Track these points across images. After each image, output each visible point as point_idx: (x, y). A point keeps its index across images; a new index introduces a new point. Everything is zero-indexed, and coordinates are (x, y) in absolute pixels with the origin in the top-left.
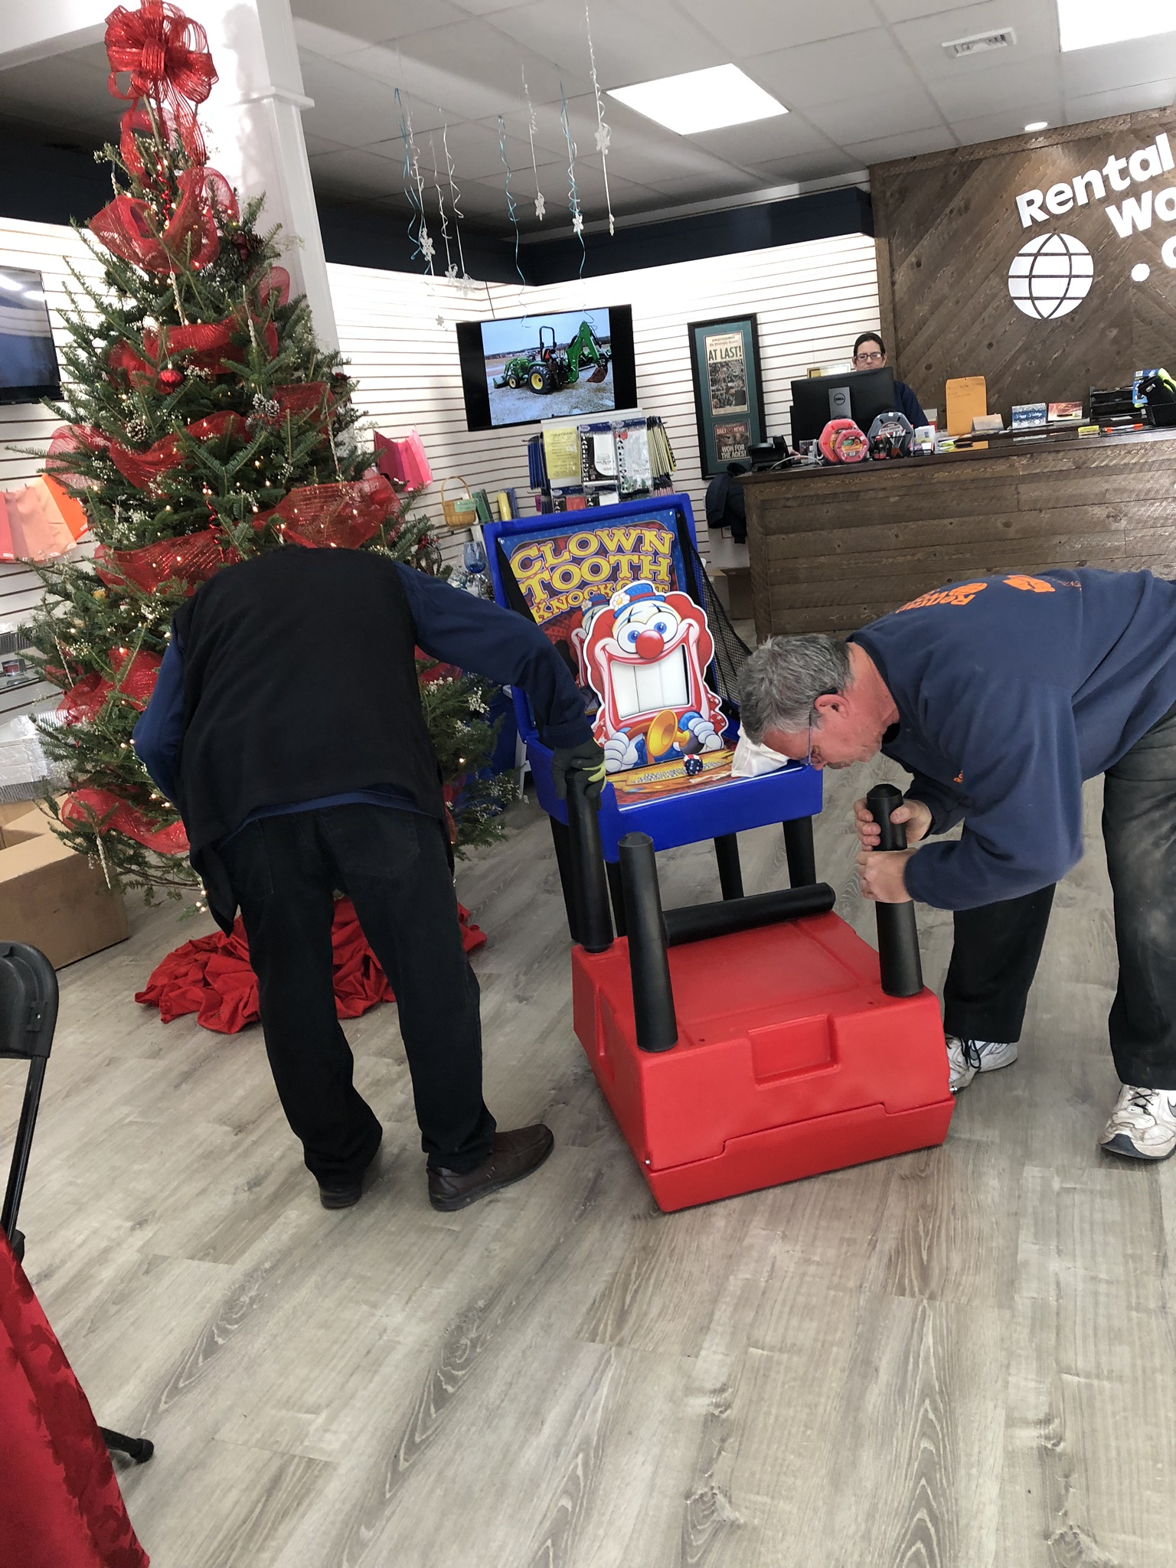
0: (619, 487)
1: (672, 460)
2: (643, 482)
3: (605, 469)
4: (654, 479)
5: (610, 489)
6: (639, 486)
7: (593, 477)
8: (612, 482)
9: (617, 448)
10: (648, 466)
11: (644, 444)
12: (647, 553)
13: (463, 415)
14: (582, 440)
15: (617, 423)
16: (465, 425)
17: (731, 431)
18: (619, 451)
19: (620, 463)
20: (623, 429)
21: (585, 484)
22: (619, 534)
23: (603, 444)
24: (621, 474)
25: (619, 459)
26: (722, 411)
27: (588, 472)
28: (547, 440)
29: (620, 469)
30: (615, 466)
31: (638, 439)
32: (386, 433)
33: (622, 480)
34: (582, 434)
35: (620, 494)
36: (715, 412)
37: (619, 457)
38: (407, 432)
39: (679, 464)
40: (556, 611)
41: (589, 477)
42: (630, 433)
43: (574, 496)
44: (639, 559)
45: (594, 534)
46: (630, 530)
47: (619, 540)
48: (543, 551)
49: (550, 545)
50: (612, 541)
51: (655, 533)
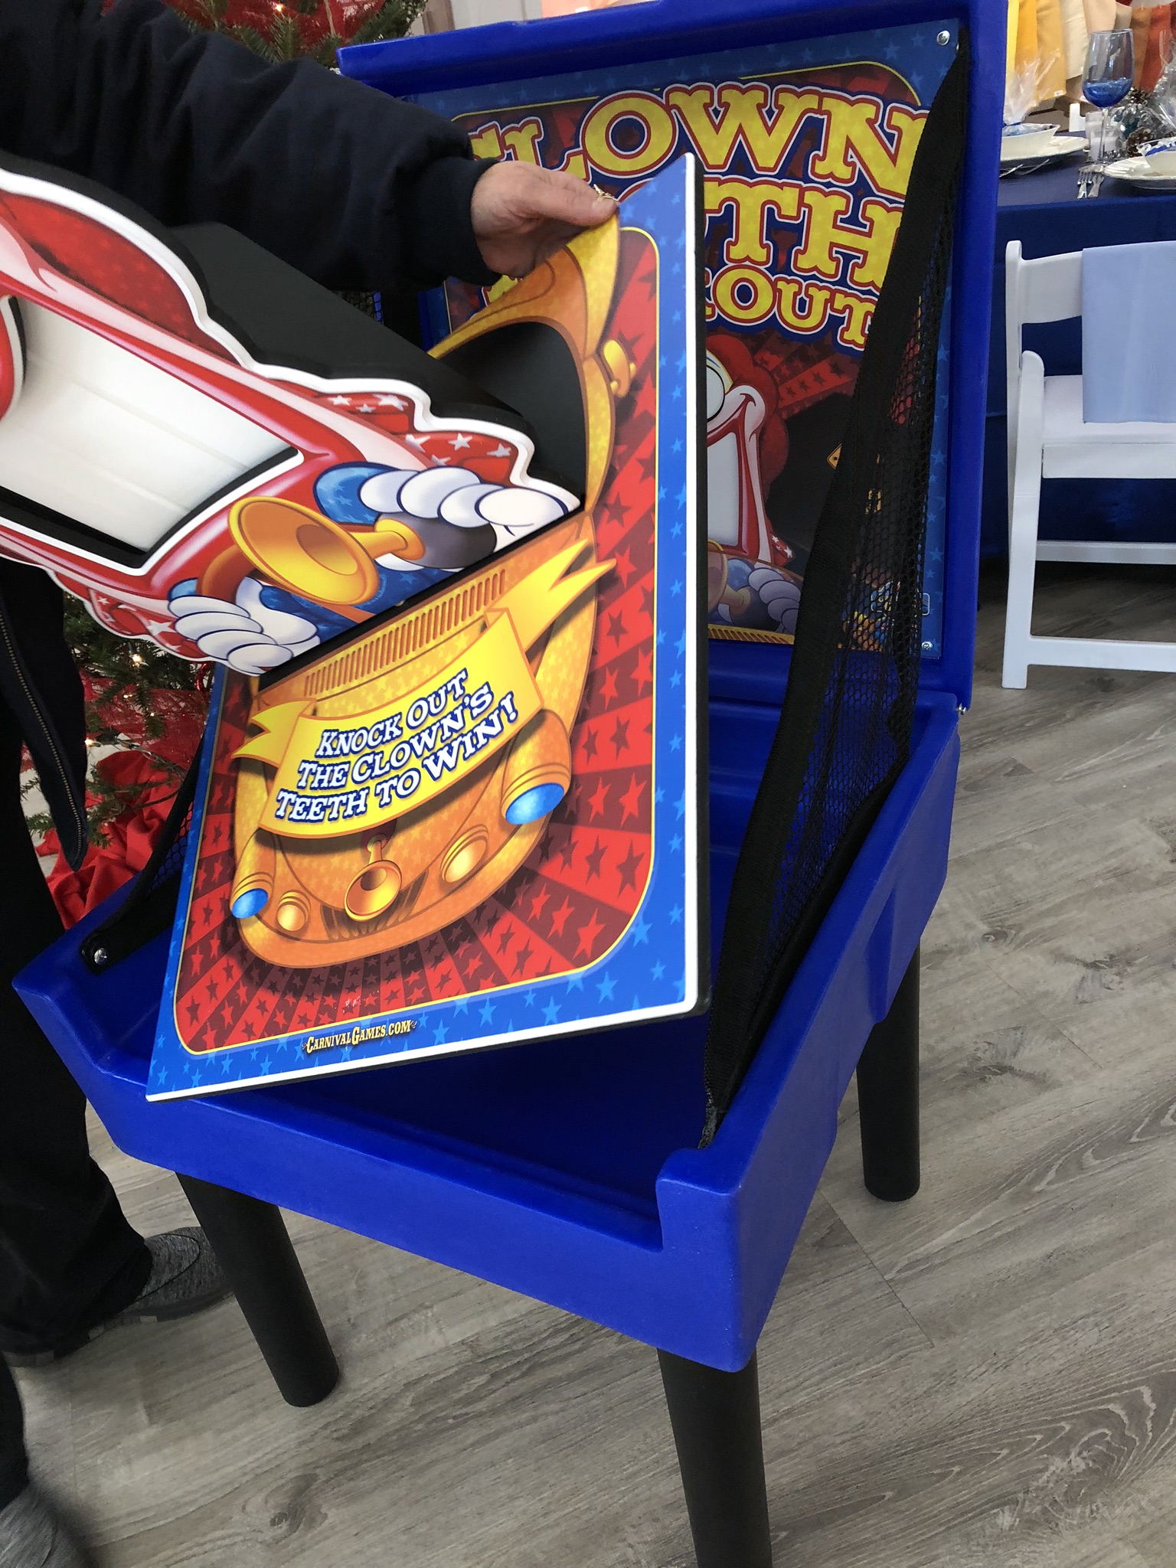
22: (744, 105)
44: (801, 203)
45: (664, 102)
46: (782, 95)
47: (740, 130)
48: (512, 146)
49: (532, 130)
50: (717, 128)
51: (869, 111)
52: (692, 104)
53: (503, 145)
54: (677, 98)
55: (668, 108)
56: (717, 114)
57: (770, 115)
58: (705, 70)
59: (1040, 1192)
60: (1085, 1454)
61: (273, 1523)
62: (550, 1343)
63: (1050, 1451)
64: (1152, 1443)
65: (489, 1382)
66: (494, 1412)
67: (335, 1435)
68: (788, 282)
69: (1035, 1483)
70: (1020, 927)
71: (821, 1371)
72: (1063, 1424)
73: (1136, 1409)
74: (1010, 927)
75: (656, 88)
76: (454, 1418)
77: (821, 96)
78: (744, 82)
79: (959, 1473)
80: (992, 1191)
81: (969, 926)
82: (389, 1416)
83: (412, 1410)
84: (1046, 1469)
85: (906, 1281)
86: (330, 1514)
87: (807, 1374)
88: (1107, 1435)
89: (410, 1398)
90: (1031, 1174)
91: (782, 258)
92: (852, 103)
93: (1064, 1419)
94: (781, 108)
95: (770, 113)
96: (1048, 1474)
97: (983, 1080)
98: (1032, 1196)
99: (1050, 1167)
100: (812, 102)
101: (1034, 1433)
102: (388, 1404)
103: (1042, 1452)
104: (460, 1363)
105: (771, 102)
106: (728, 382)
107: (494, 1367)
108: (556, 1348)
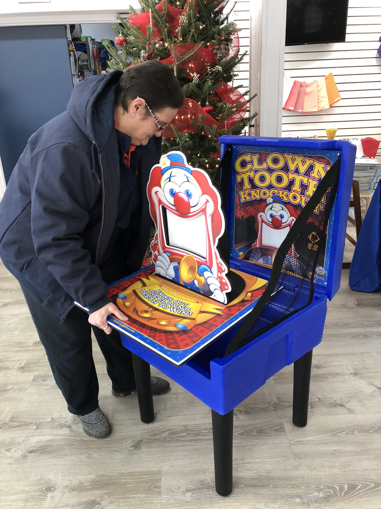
12: (314, 179)
22: (299, 160)
40: (253, 198)
44: (308, 181)
45: (283, 156)
46: (306, 159)
47: (297, 164)
48: (253, 159)
49: (257, 156)
50: (293, 163)
51: (323, 166)
52: (289, 157)
53: (251, 158)
54: (286, 156)
56: (293, 160)
57: (304, 163)
58: (292, 151)
59: (339, 436)
60: (324, 494)
61: (131, 447)
62: (203, 431)
63: (315, 490)
64: (342, 497)
65: (187, 435)
66: (186, 441)
67: (150, 434)
68: (304, 197)
69: (308, 496)
70: (363, 374)
71: (266, 457)
72: (322, 486)
73: (342, 489)
74: (360, 373)
75: (282, 153)
76: (177, 439)
77: (314, 161)
78: (299, 155)
79: (290, 488)
80: (326, 432)
81: (349, 370)
82: (162, 434)
83: (168, 435)
84: (313, 494)
85: (295, 444)
86: (143, 449)
87: (262, 456)
88: (331, 491)
89: (168, 432)
90: (338, 431)
91: (303, 192)
92: (320, 164)
93: (322, 485)
94: (306, 162)
95: (304, 162)
96: (313, 495)
97: (335, 406)
98: (337, 436)
99: (344, 431)
100: (312, 162)
101: (313, 485)
102: (163, 432)
103: (313, 490)
104: (181, 429)
105: (304, 160)
106: (289, 216)
107: (189, 432)
108: (205, 433)
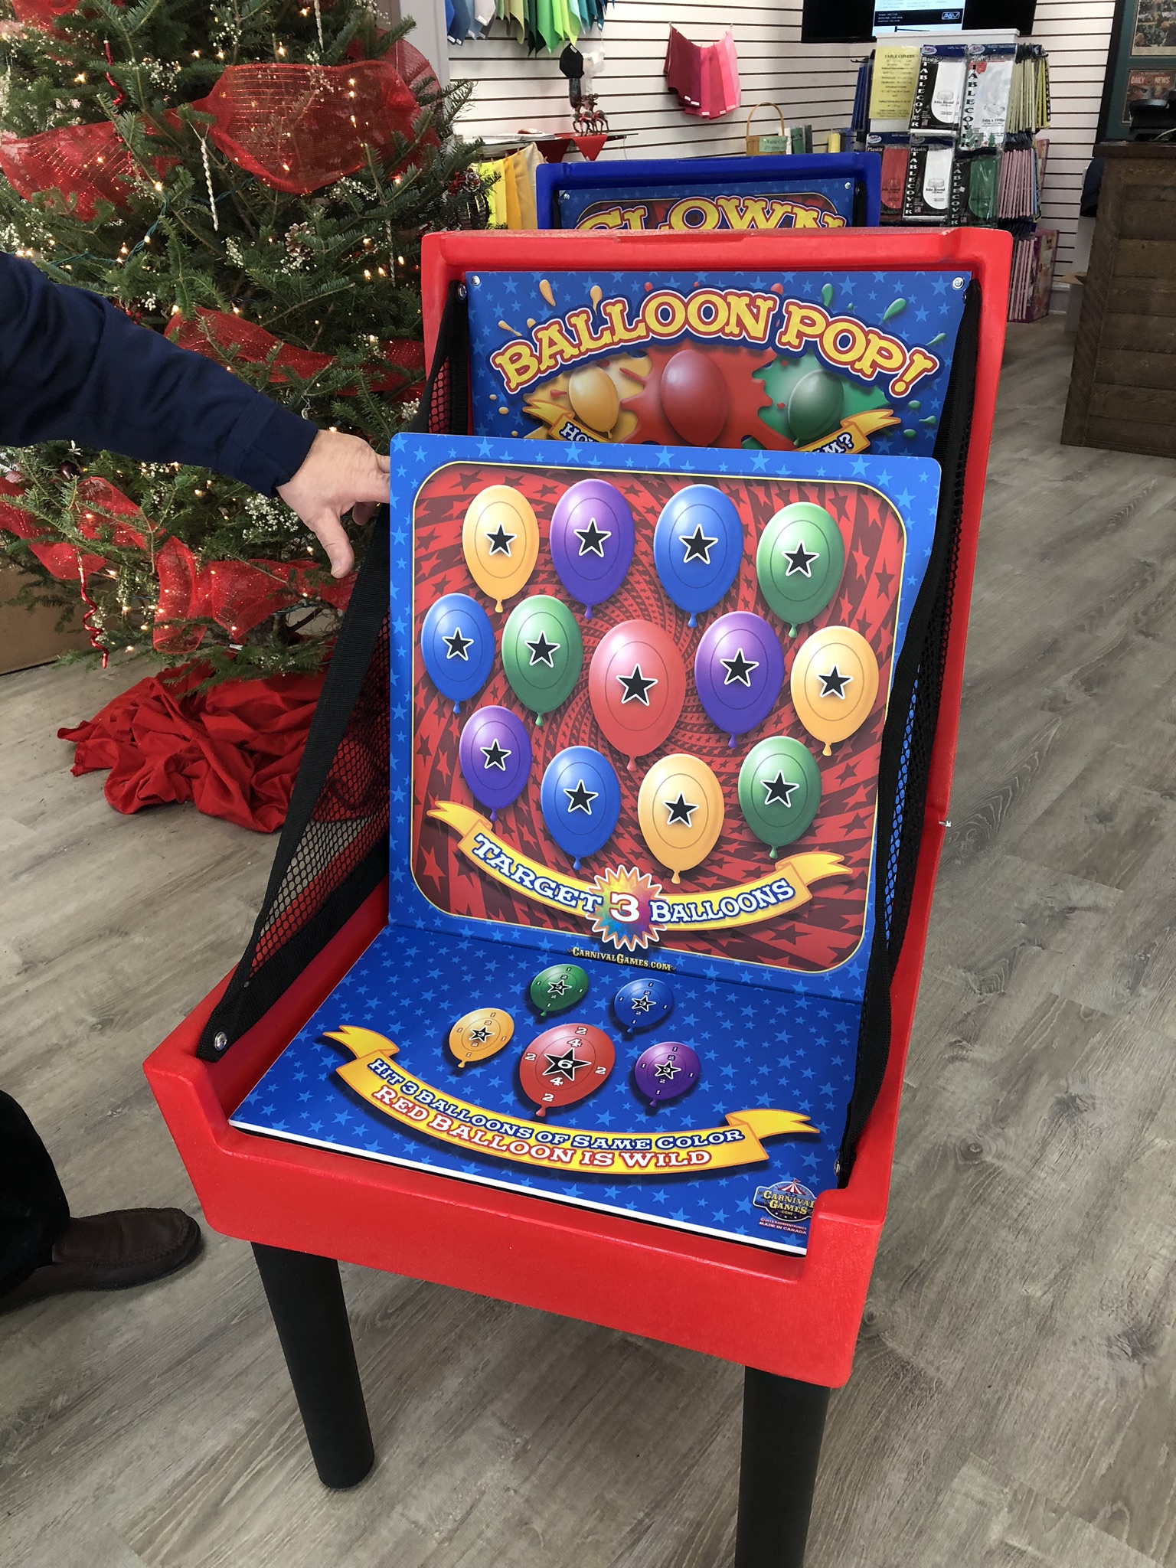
0: (958, 141)
1: (1045, 112)
2: (992, 137)
3: (943, 113)
4: (1009, 135)
5: (944, 142)
6: (984, 142)
7: (925, 123)
8: (948, 132)
9: (967, 84)
10: (1004, 116)
11: (1005, 82)
13: (798, 18)
14: (922, 67)
15: (975, 47)
16: (798, 33)
17: (1150, 82)
18: (970, 89)
19: (967, 106)
20: (983, 57)
21: (913, 131)
22: (756, 207)
23: (950, 75)
24: (965, 123)
25: (966, 102)
26: (1145, 51)
27: (920, 113)
28: (878, 65)
29: (966, 115)
30: (959, 111)
31: (1000, 73)
32: (687, 32)
33: (964, 131)
34: (925, 59)
35: (957, 151)
36: (1136, 51)
37: (968, 98)
38: (717, 33)
39: (1055, 120)
41: (920, 122)
42: (990, 64)
43: (895, 147)
45: (715, 203)
46: (774, 204)
47: (753, 219)
49: (641, 212)
50: (741, 217)
51: (815, 214)
52: (730, 206)
53: (622, 219)
54: (722, 202)
55: (717, 206)
56: (742, 211)
57: (768, 213)
58: (737, 190)
75: (712, 197)
77: (793, 206)
78: (756, 197)
92: (807, 210)
94: (773, 210)
100: (789, 209)
105: (769, 207)
